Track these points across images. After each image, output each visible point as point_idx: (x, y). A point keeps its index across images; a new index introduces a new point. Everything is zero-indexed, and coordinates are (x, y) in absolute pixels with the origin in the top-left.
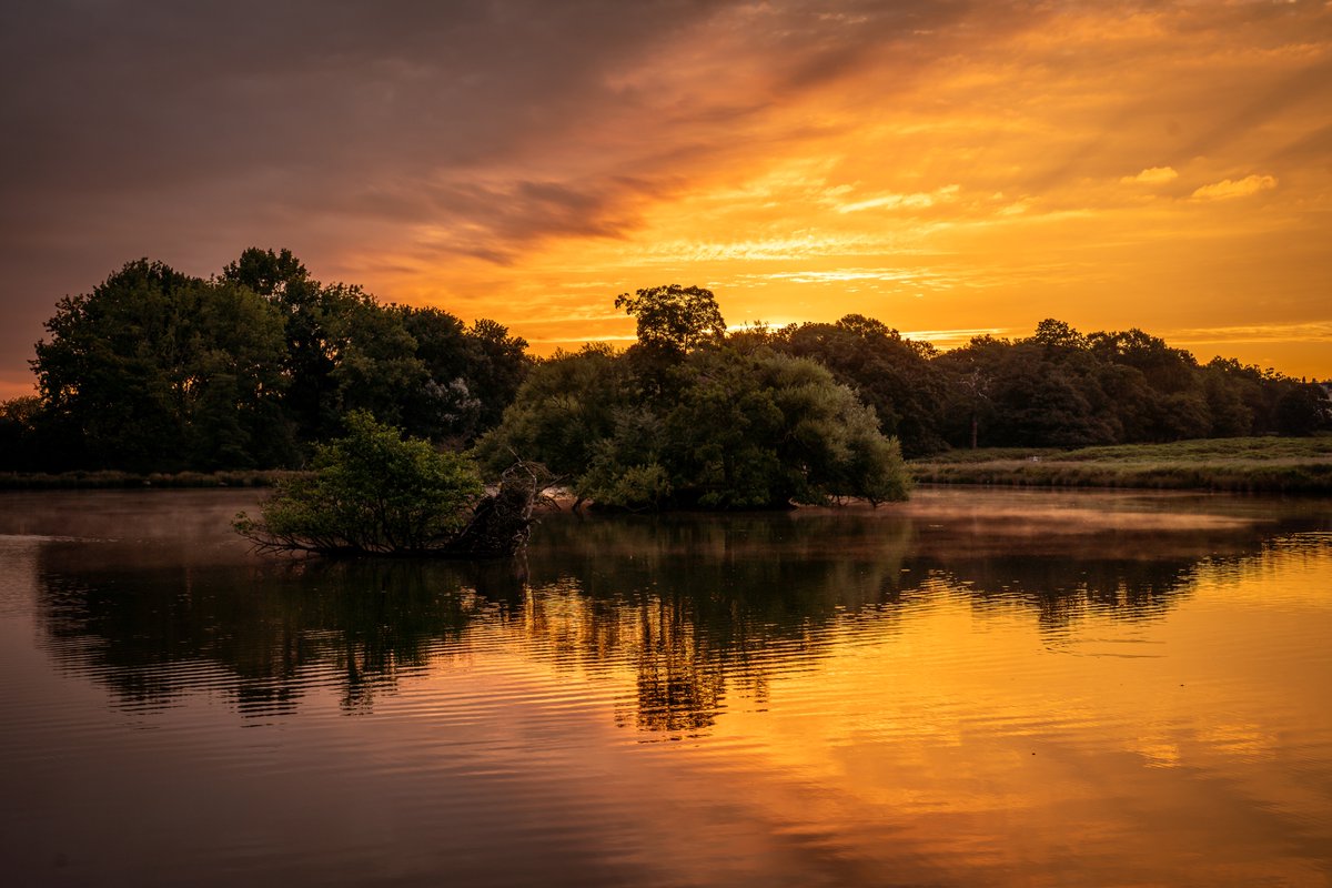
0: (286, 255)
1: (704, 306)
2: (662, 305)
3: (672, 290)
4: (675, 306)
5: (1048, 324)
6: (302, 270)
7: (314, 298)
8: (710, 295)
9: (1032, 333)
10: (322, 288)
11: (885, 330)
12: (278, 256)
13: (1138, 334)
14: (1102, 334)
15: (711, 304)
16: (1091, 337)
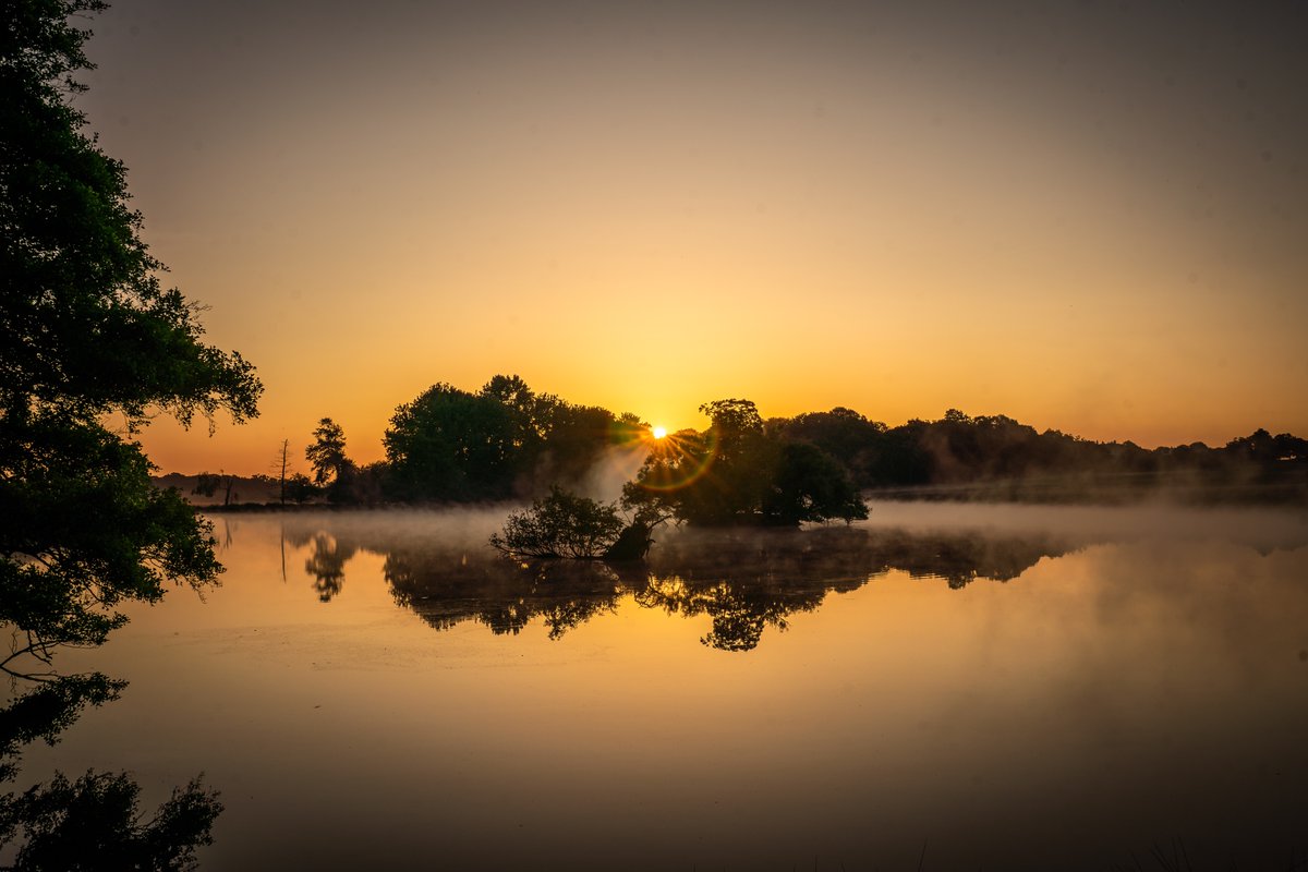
0: (516, 378)
1: (750, 411)
2: (726, 410)
3: (732, 402)
4: (733, 411)
5: (951, 412)
6: (525, 386)
7: (531, 402)
8: (753, 405)
9: (942, 417)
10: (536, 396)
11: (858, 416)
12: (512, 379)
13: (1003, 417)
14: (983, 417)
15: (753, 410)
16: (976, 419)
